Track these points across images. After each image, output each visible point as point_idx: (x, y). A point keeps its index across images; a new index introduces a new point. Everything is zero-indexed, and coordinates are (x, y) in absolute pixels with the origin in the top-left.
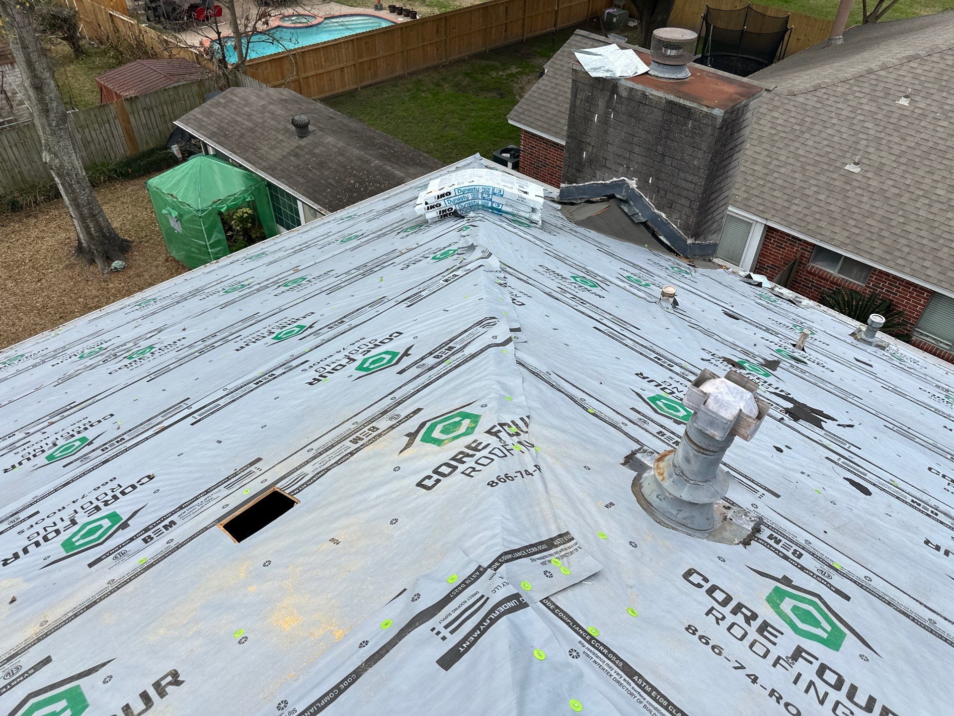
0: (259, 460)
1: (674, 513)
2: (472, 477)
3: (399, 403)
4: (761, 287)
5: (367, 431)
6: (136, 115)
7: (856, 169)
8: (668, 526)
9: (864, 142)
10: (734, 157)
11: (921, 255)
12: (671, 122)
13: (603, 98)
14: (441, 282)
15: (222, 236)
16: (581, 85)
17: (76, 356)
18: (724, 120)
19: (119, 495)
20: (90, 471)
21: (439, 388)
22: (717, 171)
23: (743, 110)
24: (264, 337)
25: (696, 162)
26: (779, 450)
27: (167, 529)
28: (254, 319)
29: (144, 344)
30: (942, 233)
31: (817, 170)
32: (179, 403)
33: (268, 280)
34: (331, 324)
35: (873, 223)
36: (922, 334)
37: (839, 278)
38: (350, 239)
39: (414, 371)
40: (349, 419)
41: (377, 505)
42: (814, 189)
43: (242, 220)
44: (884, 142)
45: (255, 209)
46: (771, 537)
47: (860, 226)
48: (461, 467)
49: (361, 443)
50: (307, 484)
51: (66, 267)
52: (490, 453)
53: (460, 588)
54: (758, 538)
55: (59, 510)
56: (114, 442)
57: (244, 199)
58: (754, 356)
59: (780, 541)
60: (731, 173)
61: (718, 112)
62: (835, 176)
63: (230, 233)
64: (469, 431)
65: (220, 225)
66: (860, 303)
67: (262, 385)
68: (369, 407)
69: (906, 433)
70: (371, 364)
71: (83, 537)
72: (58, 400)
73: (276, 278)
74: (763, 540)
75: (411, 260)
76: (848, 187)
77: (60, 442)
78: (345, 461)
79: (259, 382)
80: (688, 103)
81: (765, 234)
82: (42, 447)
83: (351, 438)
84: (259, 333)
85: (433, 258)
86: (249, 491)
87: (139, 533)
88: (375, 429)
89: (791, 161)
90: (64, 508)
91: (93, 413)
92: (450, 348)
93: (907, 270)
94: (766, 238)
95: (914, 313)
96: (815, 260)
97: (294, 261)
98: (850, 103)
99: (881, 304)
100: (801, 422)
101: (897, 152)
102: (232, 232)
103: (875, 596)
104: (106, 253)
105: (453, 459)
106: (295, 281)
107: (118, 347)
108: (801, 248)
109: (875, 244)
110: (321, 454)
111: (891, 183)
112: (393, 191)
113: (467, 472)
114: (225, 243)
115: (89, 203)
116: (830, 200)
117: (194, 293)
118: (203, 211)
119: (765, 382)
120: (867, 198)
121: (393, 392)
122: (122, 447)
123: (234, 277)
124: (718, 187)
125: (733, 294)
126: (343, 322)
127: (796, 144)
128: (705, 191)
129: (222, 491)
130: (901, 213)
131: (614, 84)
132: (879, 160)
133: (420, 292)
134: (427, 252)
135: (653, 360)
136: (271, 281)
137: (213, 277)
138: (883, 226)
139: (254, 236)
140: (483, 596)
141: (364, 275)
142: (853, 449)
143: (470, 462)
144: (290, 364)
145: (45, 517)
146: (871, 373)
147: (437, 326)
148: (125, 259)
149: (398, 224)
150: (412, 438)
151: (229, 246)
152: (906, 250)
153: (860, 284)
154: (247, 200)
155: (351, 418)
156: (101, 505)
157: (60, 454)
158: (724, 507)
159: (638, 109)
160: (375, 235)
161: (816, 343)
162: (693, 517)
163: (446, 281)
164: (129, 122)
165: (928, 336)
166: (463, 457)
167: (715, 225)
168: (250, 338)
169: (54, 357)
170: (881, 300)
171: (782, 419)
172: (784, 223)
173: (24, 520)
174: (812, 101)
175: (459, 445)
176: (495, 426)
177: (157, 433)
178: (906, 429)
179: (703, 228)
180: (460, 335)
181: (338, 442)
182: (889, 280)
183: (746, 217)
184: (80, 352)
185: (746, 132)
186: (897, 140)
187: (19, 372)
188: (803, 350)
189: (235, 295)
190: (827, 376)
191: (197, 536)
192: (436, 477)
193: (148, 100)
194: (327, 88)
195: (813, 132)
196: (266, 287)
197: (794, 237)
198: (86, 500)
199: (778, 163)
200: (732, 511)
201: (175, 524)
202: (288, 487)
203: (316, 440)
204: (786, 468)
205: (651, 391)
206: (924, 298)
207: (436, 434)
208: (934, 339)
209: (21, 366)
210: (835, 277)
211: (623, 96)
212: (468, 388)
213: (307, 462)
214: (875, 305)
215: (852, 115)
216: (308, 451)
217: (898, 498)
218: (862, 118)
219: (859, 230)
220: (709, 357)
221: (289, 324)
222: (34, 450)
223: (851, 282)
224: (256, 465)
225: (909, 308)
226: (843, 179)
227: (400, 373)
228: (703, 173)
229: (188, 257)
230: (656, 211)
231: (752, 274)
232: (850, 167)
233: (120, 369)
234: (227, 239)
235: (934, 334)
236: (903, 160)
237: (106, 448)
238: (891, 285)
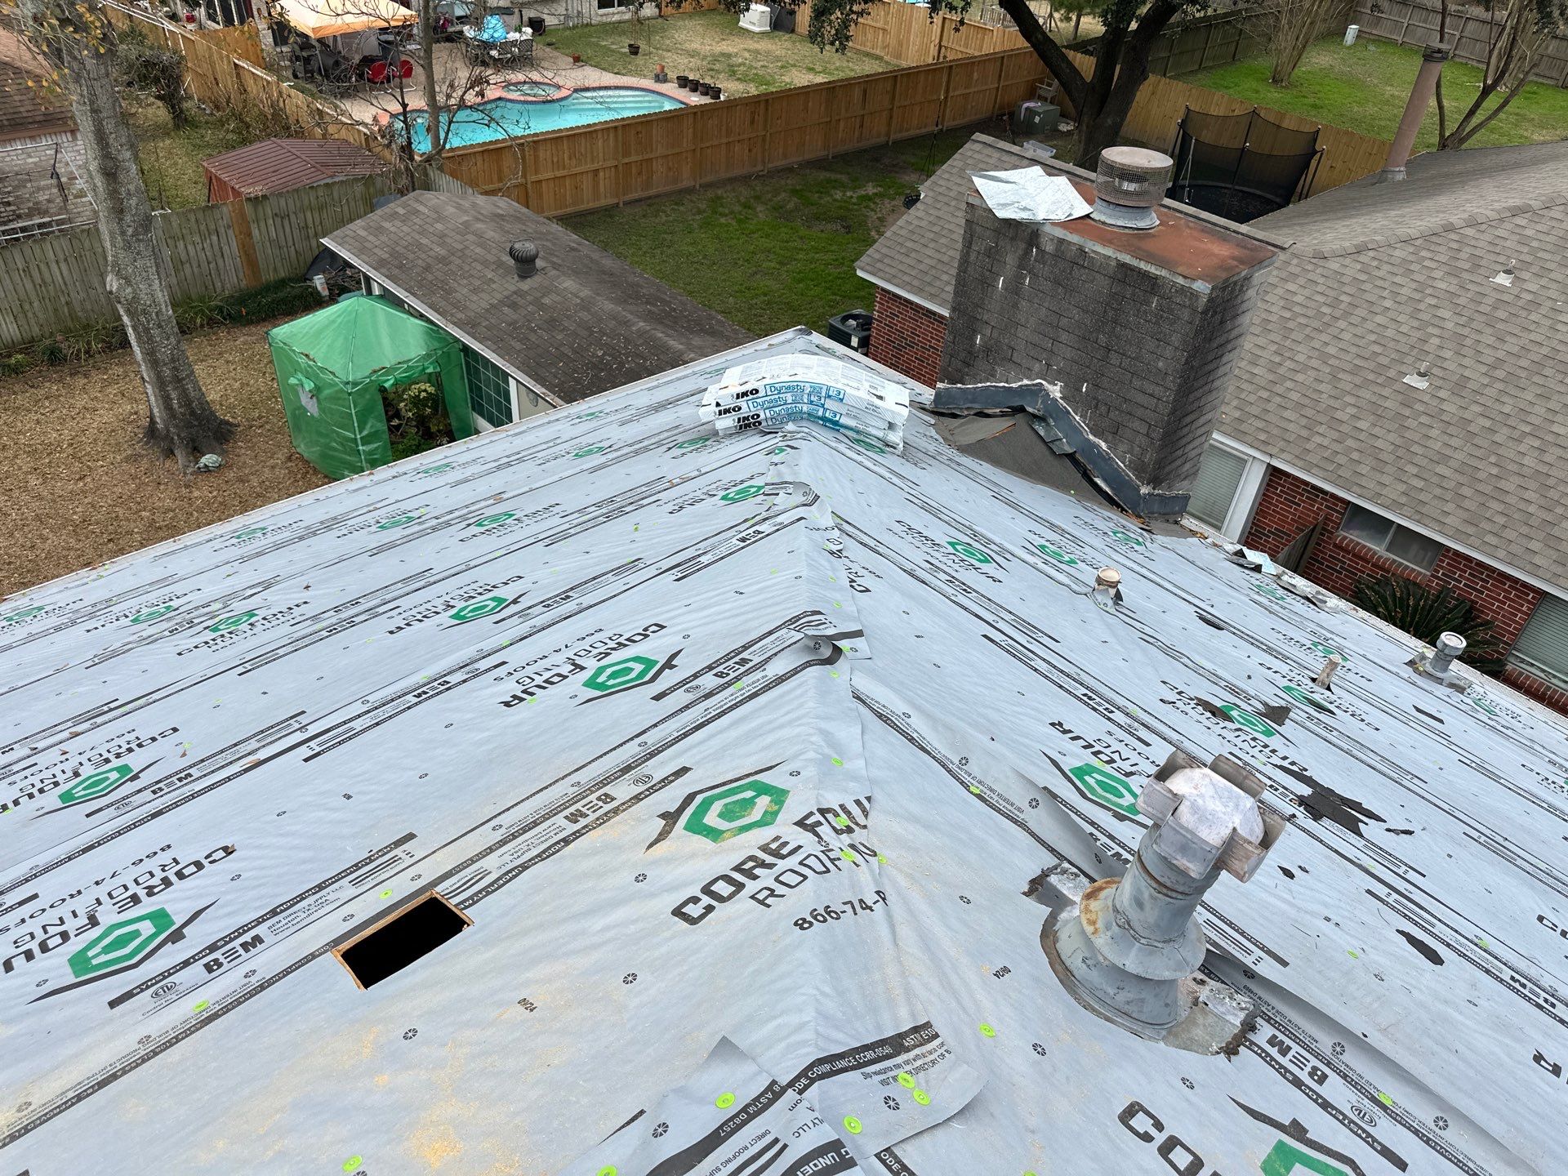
0: (411, 837)
1: (1111, 991)
2: (769, 906)
3: (652, 755)
4: (1260, 572)
5: (596, 802)
6: (262, 224)
7: (1422, 384)
8: (1099, 1014)
9: (1436, 341)
10: (1225, 359)
11: (1525, 530)
12: (1124, 297)
13: (1015, 252)
14: (734, 541)
15: (382, 426)
16: (978, 229)
17: (127, 617)
18: (1211, 300)
19: (174, 879)
20: (129, 828)
21: (721, 732)
22: (1195, 379)
23: (1242, 286)
24: (437, 613)
25: (1160, 364)
26: (1289, 874)
27: (247, 951)
28: (422, 579)
29: (240, 607)
30: (1561, 497)
31: (1358, 380)
32: (287, 720)
33: (451, 512)
34: (548, 599)
35: (1446, 472)
36: (1523, 661)
37: (1388, 559)
38: (590, 452)
39: (680, 698)
40: (566, 776)
41: (604, 943)
42: (1351, 410)
43: (416, 401)
44: (1468, 342)
45: (439, 386)
46: (1272, 1041)
47: (1425, 476)
48: (751, 886)
49: (583, 822)
50: (487, 891)
51: (127, 459)
52: (801, 863)
53: (737, 1121)
54: (1252, 1043)
55: (72, 896)
56: (174, 779)
57: (424, 369)
58: (1248, 698)
59: (1289, 1048)
60: (1217, 383)
61: (1202, 287)
62: (1386, 392)
63: (395, 422)
64: (768, 819)
65: (380, 407)
66: (1422, 603)
67: (426, 699)
68: (601, 756)
69: (1498, 847)
70: (610, 677)
71: (107, 950)
72: (88, 693)
73: (465, 511)
74: (1259, 1047)
75: (686, 498)
76: (1407, 412)
77: (87, 771)
78: (554, 853)
79: (422, 694)
80: (1153, 270)
81: (1267, 479)
82: (54, 776)
83: (567, 812)
84: (428, 606)
85: (724, 498)
86: (390, 893)
87: (200, 952)
88: (608, 798)
89: (1314, 363)
90: (79, 892)
91: (145, 722)
92: (744, 661)
93: (1501, 554)
94: (1268, 485)
95: (1510, 626)
96: (1348, 526)
97: (497, 482)
98: (1416, 277)
99: (1456, 607)
100: (1326, 822)
101: (1490, 361)
102: (400, 419)
103: (1450, 1160)
104: (193, 440)
105: (737, 869)
106: (494, 518)
107: (197, 608)
108: (1327, 506)
109: (1450, 507)
110: (514, 836)
111: (1477, 409)
112: (665, 376)
113: (761, 896)
114: (386, 436)
115: (173, 360)
116: (1376, 431)
117: (329, 525)
118: (355, 384)
119: (1266, 746)
120: (1438, 432)
121: (644, 732)
122: (186, 791)
123: (397, 501)
124: (1196, 404)
125: (1212, 583)
126: (568, 597)
127: (1324, 337)
128: (1173, 412)
129: (345, 889)
130: (1493, 459)
131: (1033, 232)
132: (1460, 371)
133: (699, 556)
134: (714, 486)
135: (1081, 700)
136: (457, 514)
137: (362, 499)
138: (1462, 479)
139: (434, 429)
140: (776, 1141)
141: (608, 517)
142: (1411, 875)
143: (766, 878)
144: (476, 666)
145: (47, 907)
146: (1440, 734)
147: (724, 618)
148: (223, 453)
149: (670, 434)
150: (671, 822)
151: (392, 443)
152: (1501, 520)
153: (1423, 571)
154: (428, 371)
155: (569, 774)
156: (142, 893)
157: (83, 793)
158: (1195, 979)
159: (1070, 273)
160: (632, 449)
161: (1350, 676)
162: (1142, 1001)
163: (743, 540)
164: (250, 235)
165: (1533, 665)
166: (754, 867)
167: (1187, 466)
168: (414, 612)
169: (92, 616)
170: (1457, 600)
171: (1294, 816)
172: (1300, 463)
173: (12, 908)
174: (1352, 269)
175: (749, 844)
176: (811, 814)
177: (246, 770)
178: (1500, 840)
179: (1167, 469)
180: (761, 639)
181: (545, 818)
182: (1471, 568)
183: (1236, 450)
184: (134, 612)
185: (1245, 319)
186: (1491, 340)
187: (31, 638)
188: (1329, 689)
189: (396, 533)
190: (1366, 736)
191: (297, 969)
192: (706, 900)
193: (282, 202)
194: (569, 200)
195: (1354, 319)
196: (448, 524)
197: (1314, 487)
198: (118, 881)
199: (1292, 365)
200: (1208, 988)
201: (261, 941)
202: (456, 892)
203: (508, 809)
204: (1299, 909)
205: (1077, 756)
206: (1529, 602)
207: (712, 819)
208: (1543, 671)
209: (36, 627)
210: (1380, 557)
211: (1047, 249)
212: (770, 739)
213: (491, 850)
214: (1446, 607)
215: (1417, 296)
216: (494, 829)
217: (1487, 972)
218: (1433, 301)
219: (1423, 483)
220: (1173, 696)
221: (480, 594)
222: (42, 781)
223: (1407, 567)
224: (405, 847)
225: (1503, 616)
226: (1400, 397)
227: (657, 698)
228: (1172, 382)
229: (324, 456)
230: (1091, 437)
231: (1246, 551)
232: (1412, 380)
233: (196, 647)
234: (390, 429)
235: (1544, 663)
236: (1501, 374)
237: (161, 789)
238: (1474, 576)
